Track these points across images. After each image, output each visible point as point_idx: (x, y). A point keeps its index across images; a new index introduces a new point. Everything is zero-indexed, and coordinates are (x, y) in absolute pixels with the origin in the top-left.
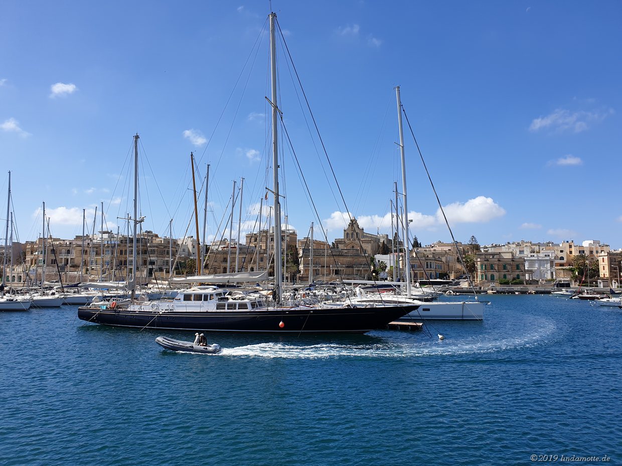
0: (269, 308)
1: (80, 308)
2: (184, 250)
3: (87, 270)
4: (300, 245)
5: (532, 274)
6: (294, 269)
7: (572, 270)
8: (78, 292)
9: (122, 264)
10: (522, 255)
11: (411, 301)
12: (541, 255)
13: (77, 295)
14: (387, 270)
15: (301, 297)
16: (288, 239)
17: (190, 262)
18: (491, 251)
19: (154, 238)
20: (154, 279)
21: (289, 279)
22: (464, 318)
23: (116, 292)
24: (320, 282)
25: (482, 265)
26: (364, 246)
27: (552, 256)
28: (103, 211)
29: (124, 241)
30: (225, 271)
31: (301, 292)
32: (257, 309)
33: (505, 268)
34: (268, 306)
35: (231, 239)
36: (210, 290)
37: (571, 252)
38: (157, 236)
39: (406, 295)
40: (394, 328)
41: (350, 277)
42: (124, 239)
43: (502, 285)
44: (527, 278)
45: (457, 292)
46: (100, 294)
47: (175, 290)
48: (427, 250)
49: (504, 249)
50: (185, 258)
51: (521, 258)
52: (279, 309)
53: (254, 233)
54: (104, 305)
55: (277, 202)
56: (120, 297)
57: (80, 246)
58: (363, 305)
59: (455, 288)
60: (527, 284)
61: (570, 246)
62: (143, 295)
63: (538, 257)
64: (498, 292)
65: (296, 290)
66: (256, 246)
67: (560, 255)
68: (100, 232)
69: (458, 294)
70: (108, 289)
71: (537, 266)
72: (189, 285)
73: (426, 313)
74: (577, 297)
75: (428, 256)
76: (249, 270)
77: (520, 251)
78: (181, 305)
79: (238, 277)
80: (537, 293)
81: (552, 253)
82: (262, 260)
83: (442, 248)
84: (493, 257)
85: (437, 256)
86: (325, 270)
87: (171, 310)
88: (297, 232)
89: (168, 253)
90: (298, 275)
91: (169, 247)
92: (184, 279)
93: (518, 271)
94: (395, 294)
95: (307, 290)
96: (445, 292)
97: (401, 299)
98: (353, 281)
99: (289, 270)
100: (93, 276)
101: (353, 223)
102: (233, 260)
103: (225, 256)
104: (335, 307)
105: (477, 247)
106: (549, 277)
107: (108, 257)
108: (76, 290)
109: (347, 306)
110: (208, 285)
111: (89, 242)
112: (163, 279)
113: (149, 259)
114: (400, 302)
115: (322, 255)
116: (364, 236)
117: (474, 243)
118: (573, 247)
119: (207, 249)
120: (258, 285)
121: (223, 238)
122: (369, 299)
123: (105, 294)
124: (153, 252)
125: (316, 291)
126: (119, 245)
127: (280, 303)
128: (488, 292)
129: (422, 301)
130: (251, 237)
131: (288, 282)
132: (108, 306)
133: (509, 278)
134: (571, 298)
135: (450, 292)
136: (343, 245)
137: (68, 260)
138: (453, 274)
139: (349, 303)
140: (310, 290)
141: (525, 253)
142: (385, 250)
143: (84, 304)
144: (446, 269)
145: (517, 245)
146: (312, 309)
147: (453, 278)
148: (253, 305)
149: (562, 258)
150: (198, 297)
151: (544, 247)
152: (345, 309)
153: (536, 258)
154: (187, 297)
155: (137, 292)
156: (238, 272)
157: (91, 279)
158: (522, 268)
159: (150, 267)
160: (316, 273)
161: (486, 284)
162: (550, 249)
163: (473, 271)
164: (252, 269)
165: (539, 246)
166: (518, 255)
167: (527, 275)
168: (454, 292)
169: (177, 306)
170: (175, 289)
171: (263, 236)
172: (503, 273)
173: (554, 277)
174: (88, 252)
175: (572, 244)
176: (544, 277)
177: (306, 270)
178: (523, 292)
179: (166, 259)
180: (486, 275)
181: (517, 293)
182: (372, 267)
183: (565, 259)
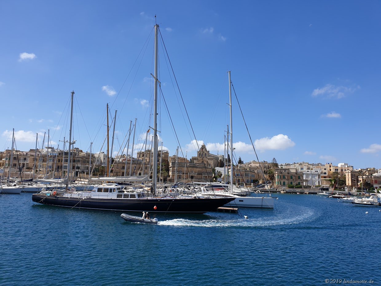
0: (148, 198)
1: (33, 194)
2: (98, 161)
3: (37, 171)
4: (171, 160)
5: (307, 182)
6: (166, 174)
7: (331, 181)
8: (31, 185)
9: (59, 168)
10: (302, 171)
11: (232, 195)
12: (313, 171)
13: (30, 187)
14: (222, 177)
15: (169, 192)
16: (163, 156)
17: (102, 168)
18: (284, 167)
19: (80, 152)
20: (79, 178)
21: (163, 181)
22: (263, 207)
23: (55, 185)
24: (181, 183)
25: (278, 176)
26: (209, 162)
27: (319, 172)
28: (49, 135)
29: (61, 153)
30: (123, 175)
31: (169, 189)
32: (141, 198)
33: (291, 178)
34: (148, 196)
35: (127, 155)
36: (113, 186)
37: (330, 170)
38: (81, 151)
39: (230, 192)
40: (221, 211)
41: (200, 180)
42: (61, 152)
43: (290, 188)
44: (304, 184)
45: (263, 191)
46: (45, 186)
47: (92, 186)
48: (247, 165)
49: (292, 167)
50: (99, 166)
51: (301, 172)
52: (154, 198)
53: (142, 151)
54: (48, 193)
55: (156, 135)
56: (59, 188)
57: (33, 156)
58: (203, 197)
59: (262, 189)
60: (304, 188)
61: (330, 166)
62: (73, 187)
63: (311, 172)
64: (287, 192)
65: (166, 187)
66: (143, 160)
67: (324, 171)
68: (47, 148)
69: (263, 193)
70: (50, 183)
71: (310, 177)
72: (101, 182)
73: (241, 203)
74: (331, 196)
75: (246, 169)
76: (138, 174)
77: (301, 168)
78: (96, 194)
79: (131, 178)
80: (309, 193)
81: (319, 170)
82: (146, 168)
83: (255, 164)
84: (285, 171)
85: (252, 170)
86: (185, 176)
87: (89, 197)
88: (169, 151)
89: (88, 162)
90: (168, 178)
91: (89, 158)
92: (97, 179)
93: (299, 180)
94: (225, 192)
95: (173, 187)
96: (255, 191)
97: (227, 194)
98: (201, 183)
99: (163, 175)
100: (41, 175)
101: (203, 147)
102: (128, 168)
103: (124, 165)
104: (187, 198)
105: (276, 165)
106: (317, 184)
107: (50, 163)
108: (30, 183)
109: (195, 197)
110: (112, 183)
111: (39, 153)
112: (84, 178)
113: (77, 165)
114: (226, 196)
115: (184, 167)
116: (209, 156)
117: (274, 162)
118: (332, 167)
119: (113, 160)
120: (143, 184)
121: (123, 154)
122: (208, 194)
123: (48, 186)
124: (79, 161)
125: (179, 189)
126: (58, 156)
127: (155, 195)
128: (281, 192)
129: (239, 196)
130: (140, 154)
131: (162, 182)
132: (51, 194)
133: (294, 184)
134: (328, 197)
135: (258, 192)
136: (196, 161)
137: (24, 164)
138: (261, 181)
139: (196, 196)
140: (174, 187)
141: (304, 169)
142: (222, 165)
143: (36, 192)
144: (257, 177)
145: (300, 165)
146: (174, 199)
147: (261, 183)
148: (139, 196)
149: (325, 173)
150: (106, 190)
151: (315, 166)
152: (193, 199)
153: (310, 173)
154: (100, 190)
155: (69, 186)
156: (131, 175)
157: (39, 177)
158: (301, 178)
159: (77, 170)
160: (179, 177)
161: (280, 187)
162: (318, 168)
163: (273, 179)
164: (140, 174)
165: (313, 165)
166: (300, 170)
167: (304, 183)
168: (261, 192)
169: (94, 195)
170: (92, 184)
171: (147, 154)
172: (290, 181)
173: (320, 184)
174: (38, 160)
175: (331, 165)
176: (314, 184)
177: (173, 176)
178: (302, 193)
179: (87, 166)
180: (280, 182)
181: (298, 193)
182: (213, 175)
183: (327, 174)
